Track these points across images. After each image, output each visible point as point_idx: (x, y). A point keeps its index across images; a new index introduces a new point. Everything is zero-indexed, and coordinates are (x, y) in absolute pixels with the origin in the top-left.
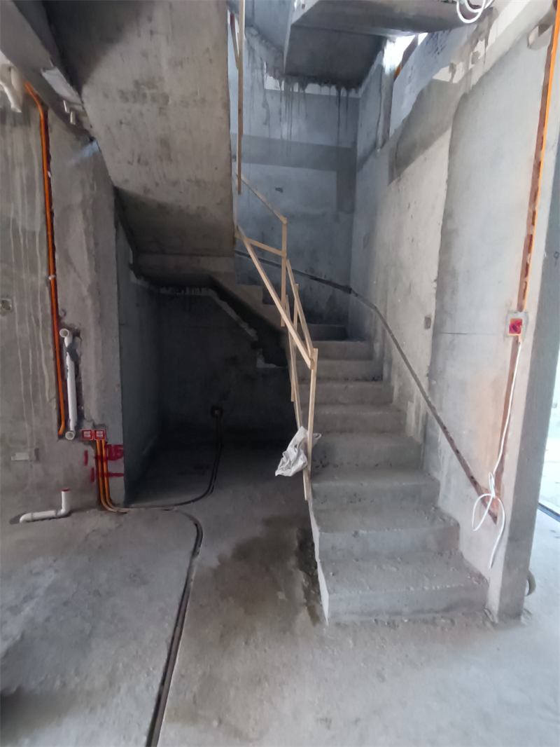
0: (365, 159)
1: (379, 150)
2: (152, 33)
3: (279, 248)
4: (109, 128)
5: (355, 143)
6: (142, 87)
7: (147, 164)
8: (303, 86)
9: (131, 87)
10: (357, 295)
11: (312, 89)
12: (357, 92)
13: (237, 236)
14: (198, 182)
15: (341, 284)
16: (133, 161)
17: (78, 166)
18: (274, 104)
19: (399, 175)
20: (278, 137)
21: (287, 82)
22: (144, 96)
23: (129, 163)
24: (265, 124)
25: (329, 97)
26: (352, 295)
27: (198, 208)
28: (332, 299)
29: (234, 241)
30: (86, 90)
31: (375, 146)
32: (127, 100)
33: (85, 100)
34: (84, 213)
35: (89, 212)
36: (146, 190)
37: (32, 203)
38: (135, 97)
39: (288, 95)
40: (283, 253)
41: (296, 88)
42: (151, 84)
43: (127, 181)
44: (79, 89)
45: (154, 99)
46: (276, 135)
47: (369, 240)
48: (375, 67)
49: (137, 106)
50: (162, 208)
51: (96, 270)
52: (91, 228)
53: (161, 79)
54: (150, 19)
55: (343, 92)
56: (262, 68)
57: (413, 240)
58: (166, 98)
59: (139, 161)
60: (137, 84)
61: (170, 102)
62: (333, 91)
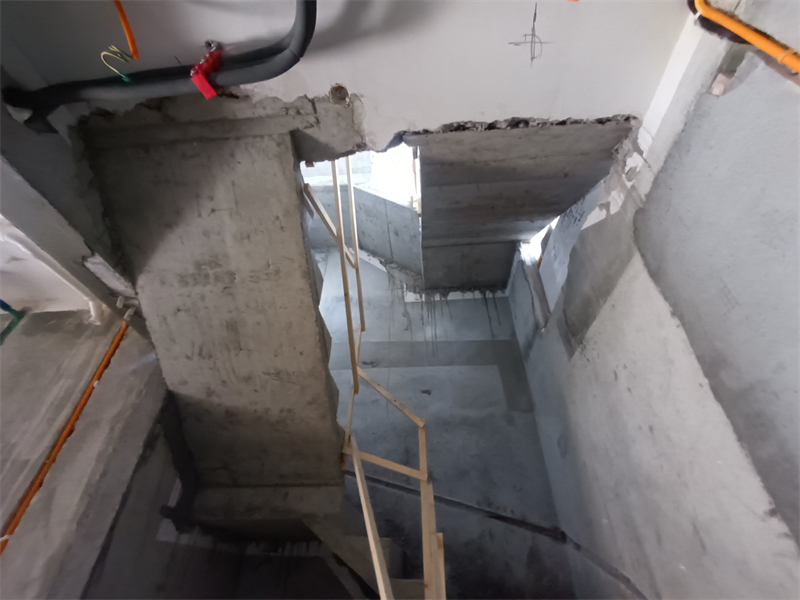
0: (529, 345)
1: (543, 330)
2: (213, 211)
3: (416, 466)
4: (165, 318)
5: (513, 334)
6: (203, 267)
7: (210, 357)
8: (445, 294)
9: (191, 270)
10: (578, 547)
11: (453, 296)
12: (503, 292)
13: (346, 451)
14: (278, 374)
15: (545, 524)
16: (193, 354)
17: (135, 372)
18: (414, 313)
19: (580, 342)
20: (422, 339)
21: (427, 294)
22: (207, 276)
23: (188, 358)
24: (406, 329)
25: (475, 300)
26: (569, 548)
27: (282, 411)
28: (534, 556)
29: (342, 457)
30: (141, 280)
31: (537, 327)
32: (186, 284)
33: (139, 290)
34: (112, 429)
35: (119, 427)
36: (210, 392)
37: (51, 421)
38: (195, 279)
39: (430, 304)
40: (420, 474)
41: (437, 297)
42: (214, 262)
43: (185, 383)
44: (132, 279)
45: (217, 279)
46: (419, 337)
47: (567, 443)
48: (515, 264)
49: (198, 289)
50: (231, 416)
51: (79, 524)
52: (110, 449)
53: (226, 256)
54: (211, 198)
55: (489, 295)
56: (402, 288)
57: (651, 429)
58: (232, 275)
59: (200, 354)
60: (198, 265)
61: (237, 280)
62: (477, 295)
